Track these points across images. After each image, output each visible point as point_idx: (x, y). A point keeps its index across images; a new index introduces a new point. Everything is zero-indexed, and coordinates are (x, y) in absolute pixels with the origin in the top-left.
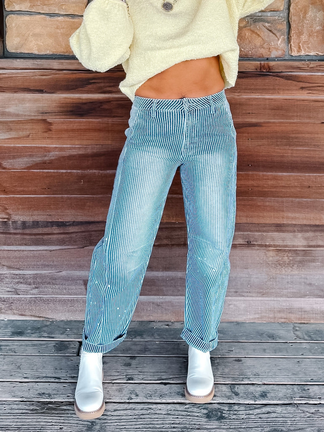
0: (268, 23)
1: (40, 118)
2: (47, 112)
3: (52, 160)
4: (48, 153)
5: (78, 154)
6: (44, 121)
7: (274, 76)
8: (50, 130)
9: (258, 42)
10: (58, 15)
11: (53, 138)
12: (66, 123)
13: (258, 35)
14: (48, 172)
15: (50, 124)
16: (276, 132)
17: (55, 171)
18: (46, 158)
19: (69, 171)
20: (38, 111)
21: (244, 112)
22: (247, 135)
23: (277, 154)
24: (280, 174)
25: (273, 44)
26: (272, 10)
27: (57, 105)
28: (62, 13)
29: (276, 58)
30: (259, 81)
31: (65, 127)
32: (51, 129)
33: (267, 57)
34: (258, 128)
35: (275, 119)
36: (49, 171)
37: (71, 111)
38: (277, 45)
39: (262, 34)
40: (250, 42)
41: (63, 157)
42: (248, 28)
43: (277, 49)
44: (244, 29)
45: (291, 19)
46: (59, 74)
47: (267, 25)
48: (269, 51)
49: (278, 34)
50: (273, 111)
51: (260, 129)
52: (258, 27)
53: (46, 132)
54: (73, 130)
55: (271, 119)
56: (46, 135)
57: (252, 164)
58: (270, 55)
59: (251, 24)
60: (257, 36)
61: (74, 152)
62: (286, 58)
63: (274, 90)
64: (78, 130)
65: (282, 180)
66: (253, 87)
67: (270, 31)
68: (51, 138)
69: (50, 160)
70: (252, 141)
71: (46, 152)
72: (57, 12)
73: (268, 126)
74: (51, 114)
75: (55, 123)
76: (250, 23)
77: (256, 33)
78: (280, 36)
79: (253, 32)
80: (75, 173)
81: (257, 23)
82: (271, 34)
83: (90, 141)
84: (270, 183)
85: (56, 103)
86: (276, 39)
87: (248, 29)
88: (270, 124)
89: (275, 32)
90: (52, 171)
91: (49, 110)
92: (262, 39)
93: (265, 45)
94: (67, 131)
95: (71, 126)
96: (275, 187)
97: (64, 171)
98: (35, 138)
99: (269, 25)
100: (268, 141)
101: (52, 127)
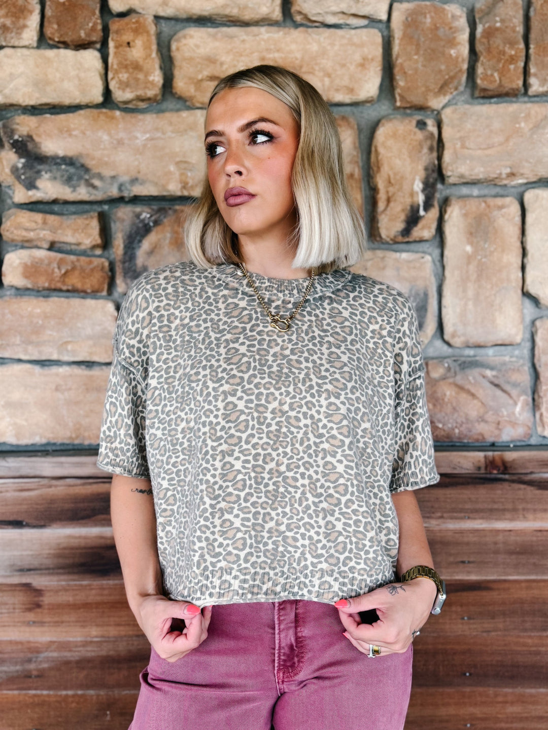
0: (492, 369)
1: (16, 580)
2: (32, 567)
3: (44, 669)
4: (35, 655)
5: (98, 656)
6: (27, 587)
7: (513, 481)
8: (38, 606)
9: (472, 409)
10: (58, 363)
11: (45, 622)
12: (73, 590)
13: (473, 395)
14: (35, 695)
15: (38, 592)
16: (522, 602)
17: (51, 693)
18: (32, 666)
19: (80, 692)
20: (13, 565)
21: (451, 559)
22: (459, 609)
23: (525, 648)
24: (533, 691)
25: (505, 413)
26: (500, 342)
27: (52, 552)
28: (66, 358)
29: (512, 441)
30: (482, 493)
31: (71, 599)
32: (41, 603)
33: (491, 439)
34: (484, 593)
35: (519, 574)
36: (39, 692)
37: (82, 565)
38: (514, 413)
39: (480, 393)
40: (454, 409)
41: (67, 663)
42: (451, 380)
43: (514, 424)
44: (441, 383)
45: (539, 360)
46: (56, 486)
47: (489, 373)
48: (498, 428)
49: (514, 393)
50: (514, 557)
51: (486, 596)
52: (471, 378)
53: (30, 610)
54: (86, 606)
55: (511, 575)
56: (31, 616)
57: (472, 671)
58: (499, 436)
59: (455, 373)
60: (470, 398)
61: (90, 652)
62: (533, 441)
63: (514, 512)
64: (98, 605)
65: (534, 703)
66: (468, 506)
67: (497, 386)
68: (41, 623)
69: (38, 670)
70: (472, 621)
71: (32, 652)
72: (55, 357)
73: (504, 589)
74: (39, 572)
75: (49, 591)
76: (452, 370)
77: (469, 392)
78: (519, 396)
79: (461, 388)
80: (92, 696)
81: (468, 371)
82: (498, 392)
83: (122, 628)
84: (511, 709)
85: (50, 549)
86: (511, 402)
87: (450, 384)
88: (507, 585)
89: (507, 388)
90: (45, 692)
91: (36, 563)
92: (482, 403)
93: (490, 417)
94: (74, 607)
95: (81, 597)
96: (522, 720)
97: (70, 693)
98: (6, 624)
99: (494, 373)
100: (504, 622)
101: (41, 599)
